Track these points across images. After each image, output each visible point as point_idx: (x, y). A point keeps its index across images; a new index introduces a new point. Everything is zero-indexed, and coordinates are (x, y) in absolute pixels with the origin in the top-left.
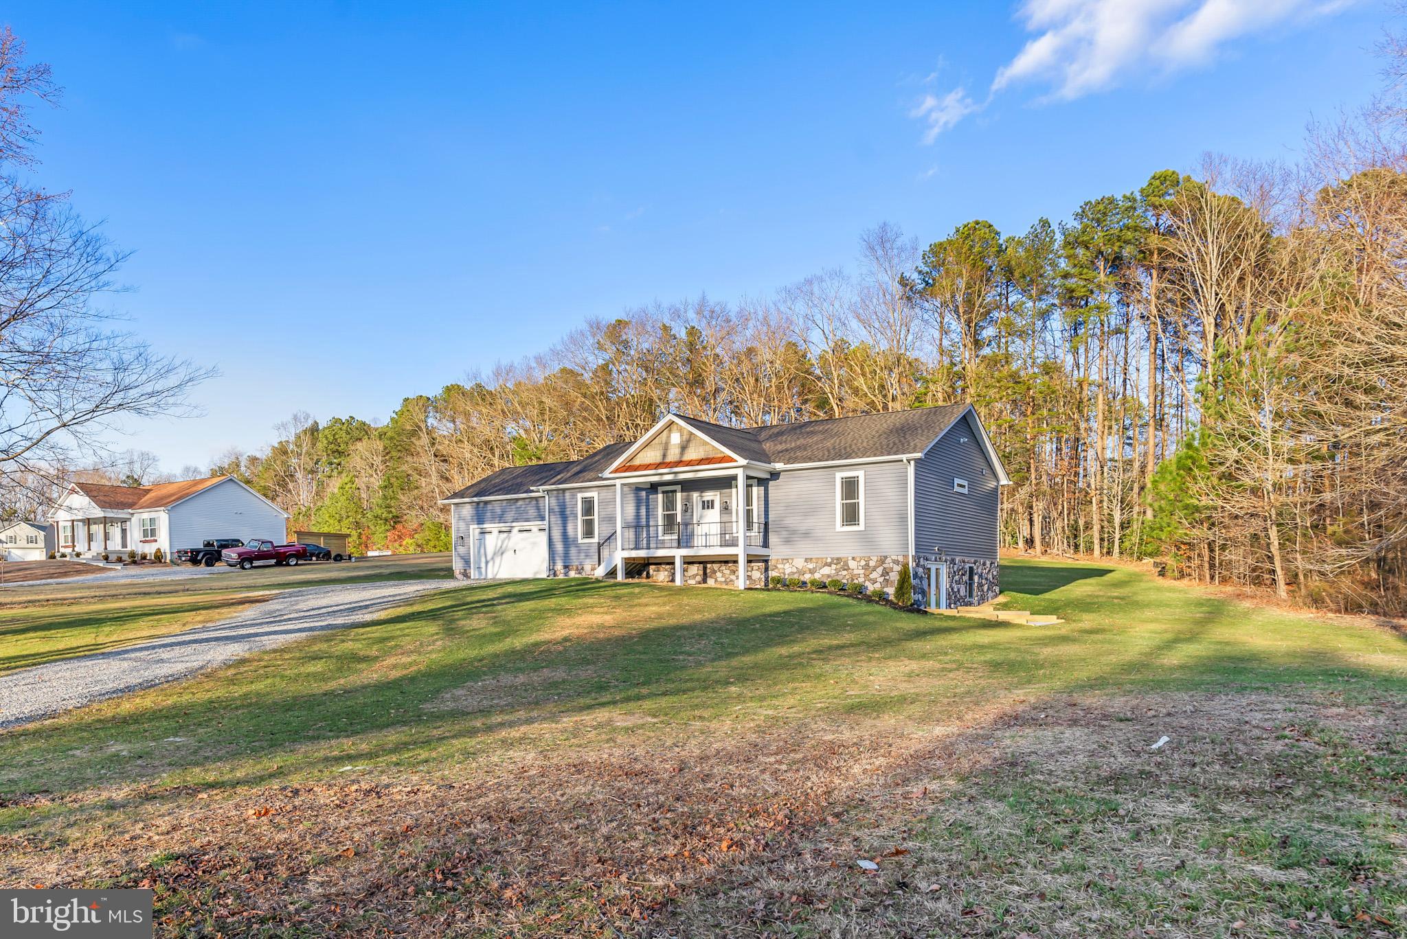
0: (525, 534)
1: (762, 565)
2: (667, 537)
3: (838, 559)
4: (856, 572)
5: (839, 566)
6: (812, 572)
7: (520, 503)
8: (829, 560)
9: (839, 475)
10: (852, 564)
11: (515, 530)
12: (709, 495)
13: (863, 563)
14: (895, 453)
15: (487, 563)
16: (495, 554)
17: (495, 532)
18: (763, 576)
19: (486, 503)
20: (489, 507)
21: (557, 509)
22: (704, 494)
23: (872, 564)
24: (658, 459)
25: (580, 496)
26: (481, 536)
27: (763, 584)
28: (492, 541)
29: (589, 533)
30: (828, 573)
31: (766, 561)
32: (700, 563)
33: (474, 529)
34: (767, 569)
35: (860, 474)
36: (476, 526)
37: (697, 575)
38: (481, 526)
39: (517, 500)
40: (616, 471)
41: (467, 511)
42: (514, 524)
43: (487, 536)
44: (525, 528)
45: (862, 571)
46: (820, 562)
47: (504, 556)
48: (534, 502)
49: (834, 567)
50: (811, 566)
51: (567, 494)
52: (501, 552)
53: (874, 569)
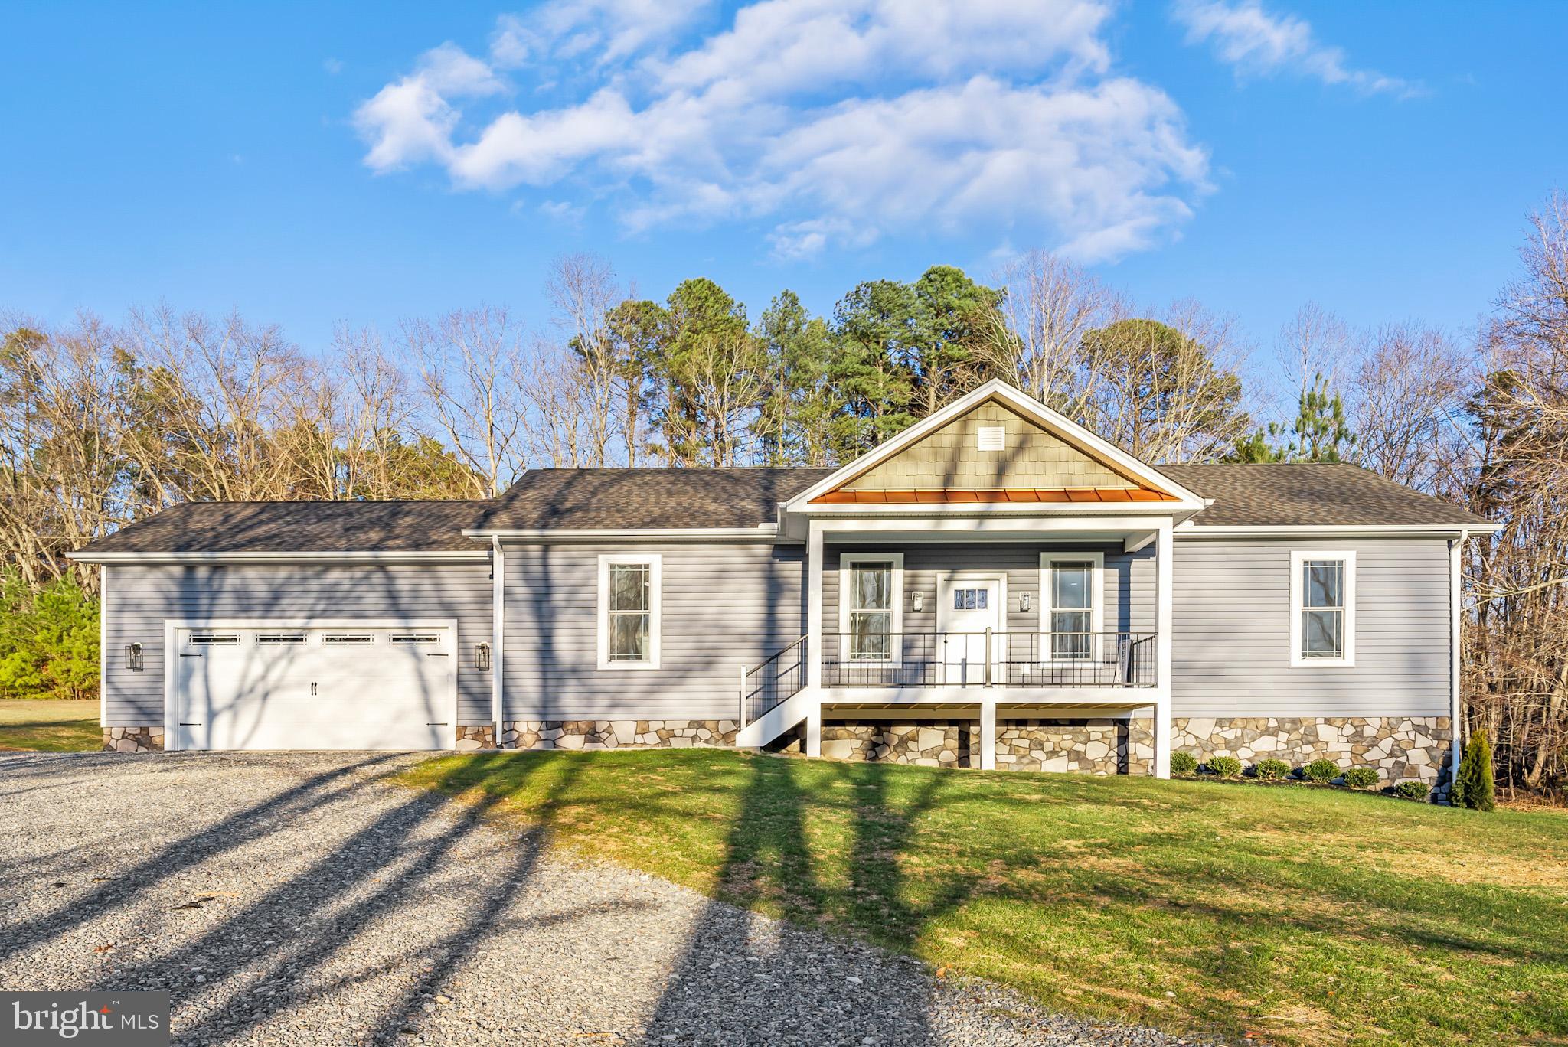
0: (348, 649)
1: (1112, 731)
2: (867, 664)
3: (1294, 721)
4: (1333, 747)
5: (1295, 736)
6: (1229, 745)
7: (334, 576)
8: (1273, 724)
9: (1299, 557)
10: (1325, 732)
11: (315, 639)
12: (970, 579)
13: (1349, 730)
14: (1447, 521)
15: (212, 715)
16: (240, 695)
17: (248, 639)
18: (1113, 753)
19: (218, 568)
20: (232, 580)
21: (522, 591)
22: (958, 576)
23: (1369, 732)
24: (934, 485)
25: (604, 561)
26: (195, 648)
27: (1113, 769)
28: (233, 662)
29: (629, 645)
30: (1272, 748)
31: (1123, 723)
32: (952, 723)
33: (175, 632)
34: (1123, 739)
35: (1348, 557)
36: (180, 623)
37: (944, 747)
38: (199, 624)
39: (328, 566)
40: (823, 499)
41: (146, 588)
42: (314, 623)
43: (215, 649)
44: (348, 634)
45: (1348, 747)
46: (1251, 726)
47: (273, 700)
48: (378, 578)
49: (1283, 736)
50: (1230, 734)
51: (564, 553)
52: (259, 692)
53: (1374, 742)
